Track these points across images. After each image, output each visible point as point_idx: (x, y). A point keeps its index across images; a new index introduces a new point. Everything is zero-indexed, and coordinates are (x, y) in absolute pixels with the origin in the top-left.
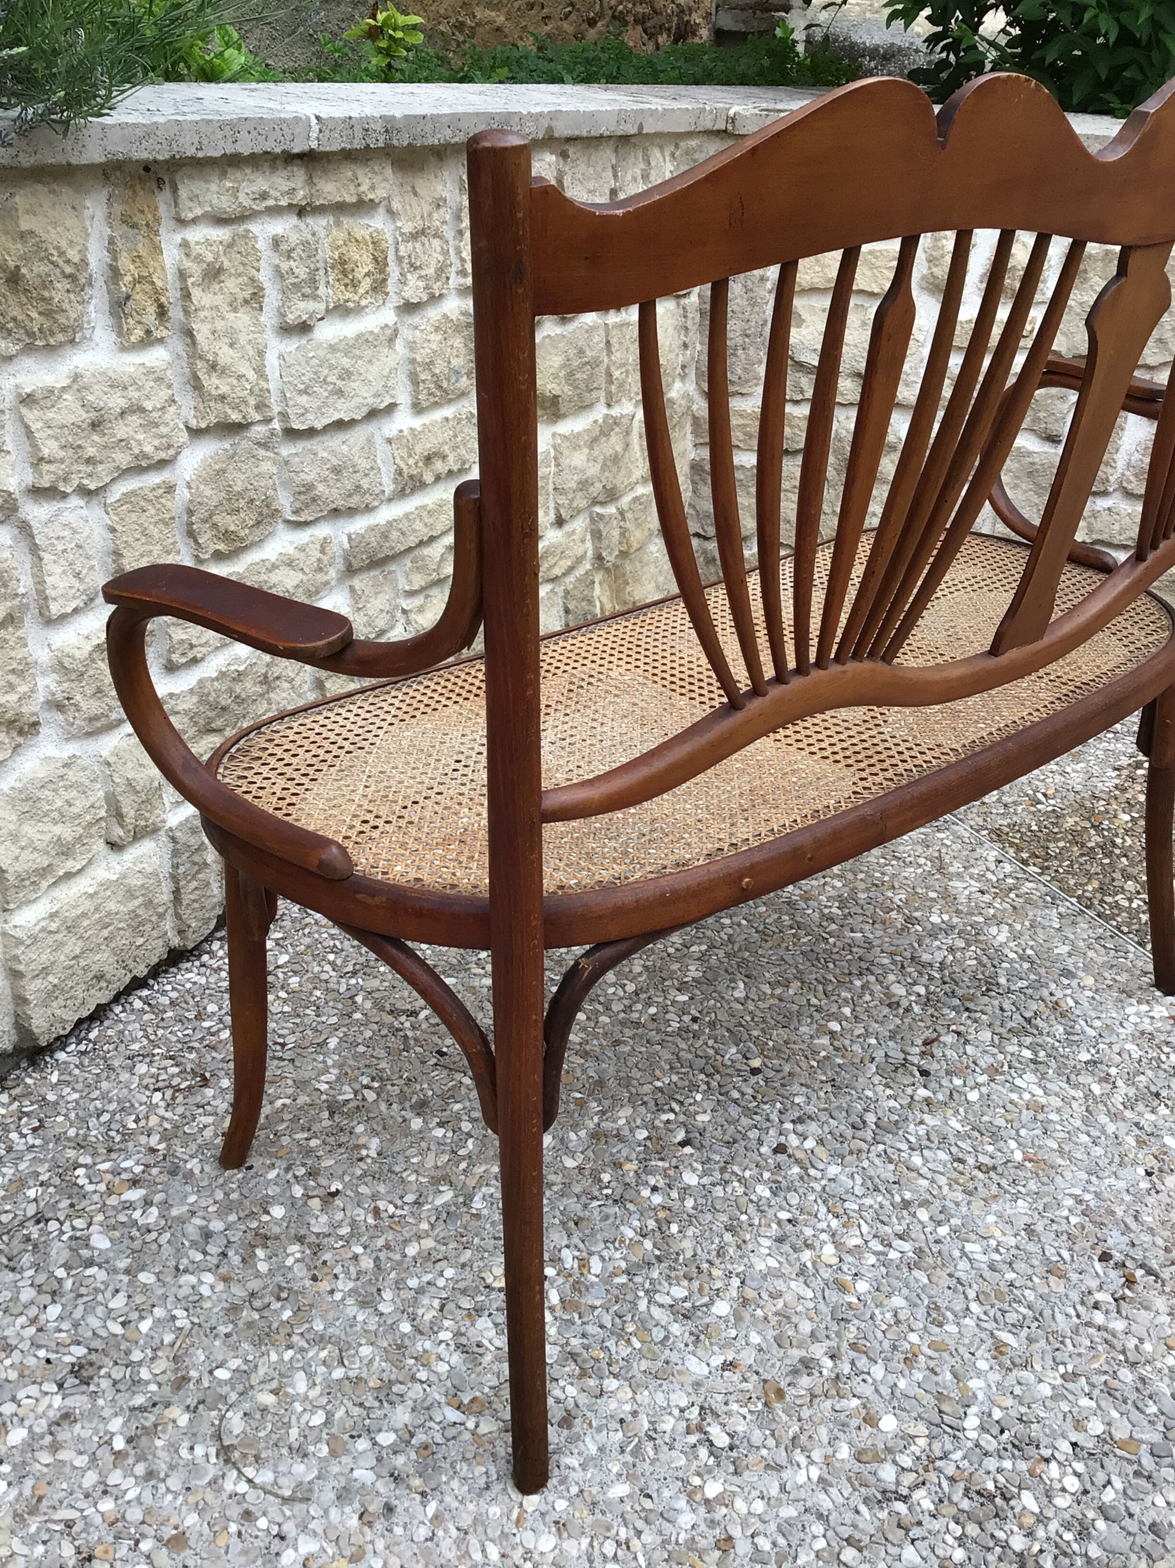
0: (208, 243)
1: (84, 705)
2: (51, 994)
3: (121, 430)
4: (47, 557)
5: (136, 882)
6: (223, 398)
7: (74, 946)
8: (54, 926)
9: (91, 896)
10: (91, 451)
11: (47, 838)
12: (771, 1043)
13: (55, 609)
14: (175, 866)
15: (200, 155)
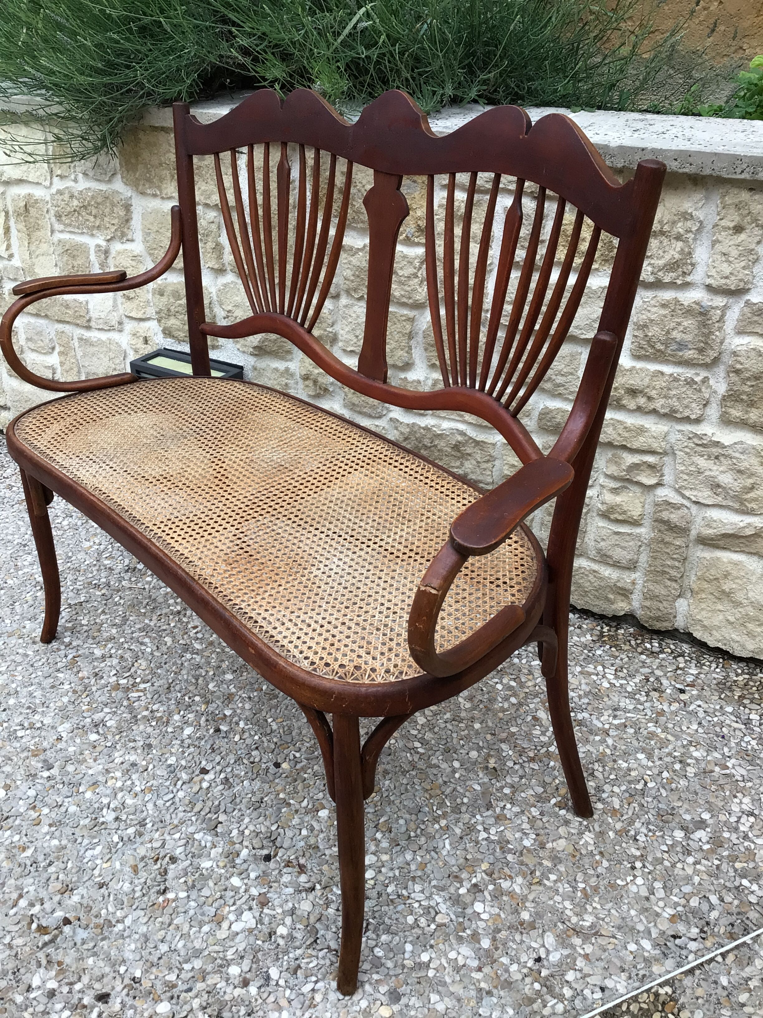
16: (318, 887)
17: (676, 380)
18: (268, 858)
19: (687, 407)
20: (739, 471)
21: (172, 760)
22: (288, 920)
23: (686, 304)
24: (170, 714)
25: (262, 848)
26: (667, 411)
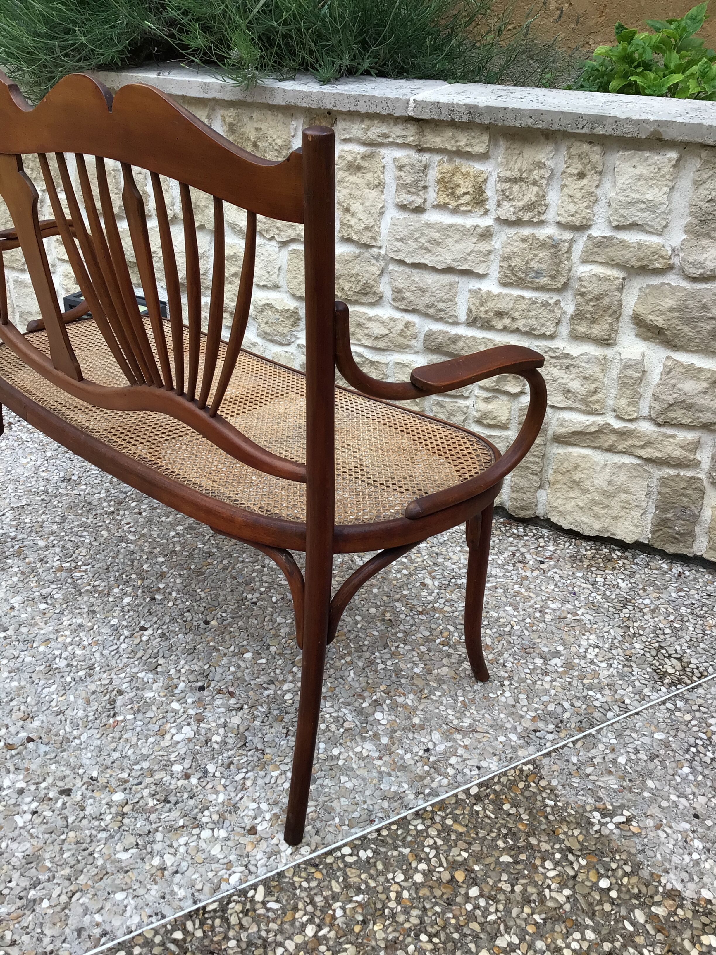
6: (351, 227)
16: (245, 706)
17: (534, 303)
18: (202, 688)
19: (543, 325)
20: (585, 378)
21: (115, 622)
22: (221, 731)
23: (541, 238)
24: (110, 588)
25: (197, 681)
26: (527, 329)
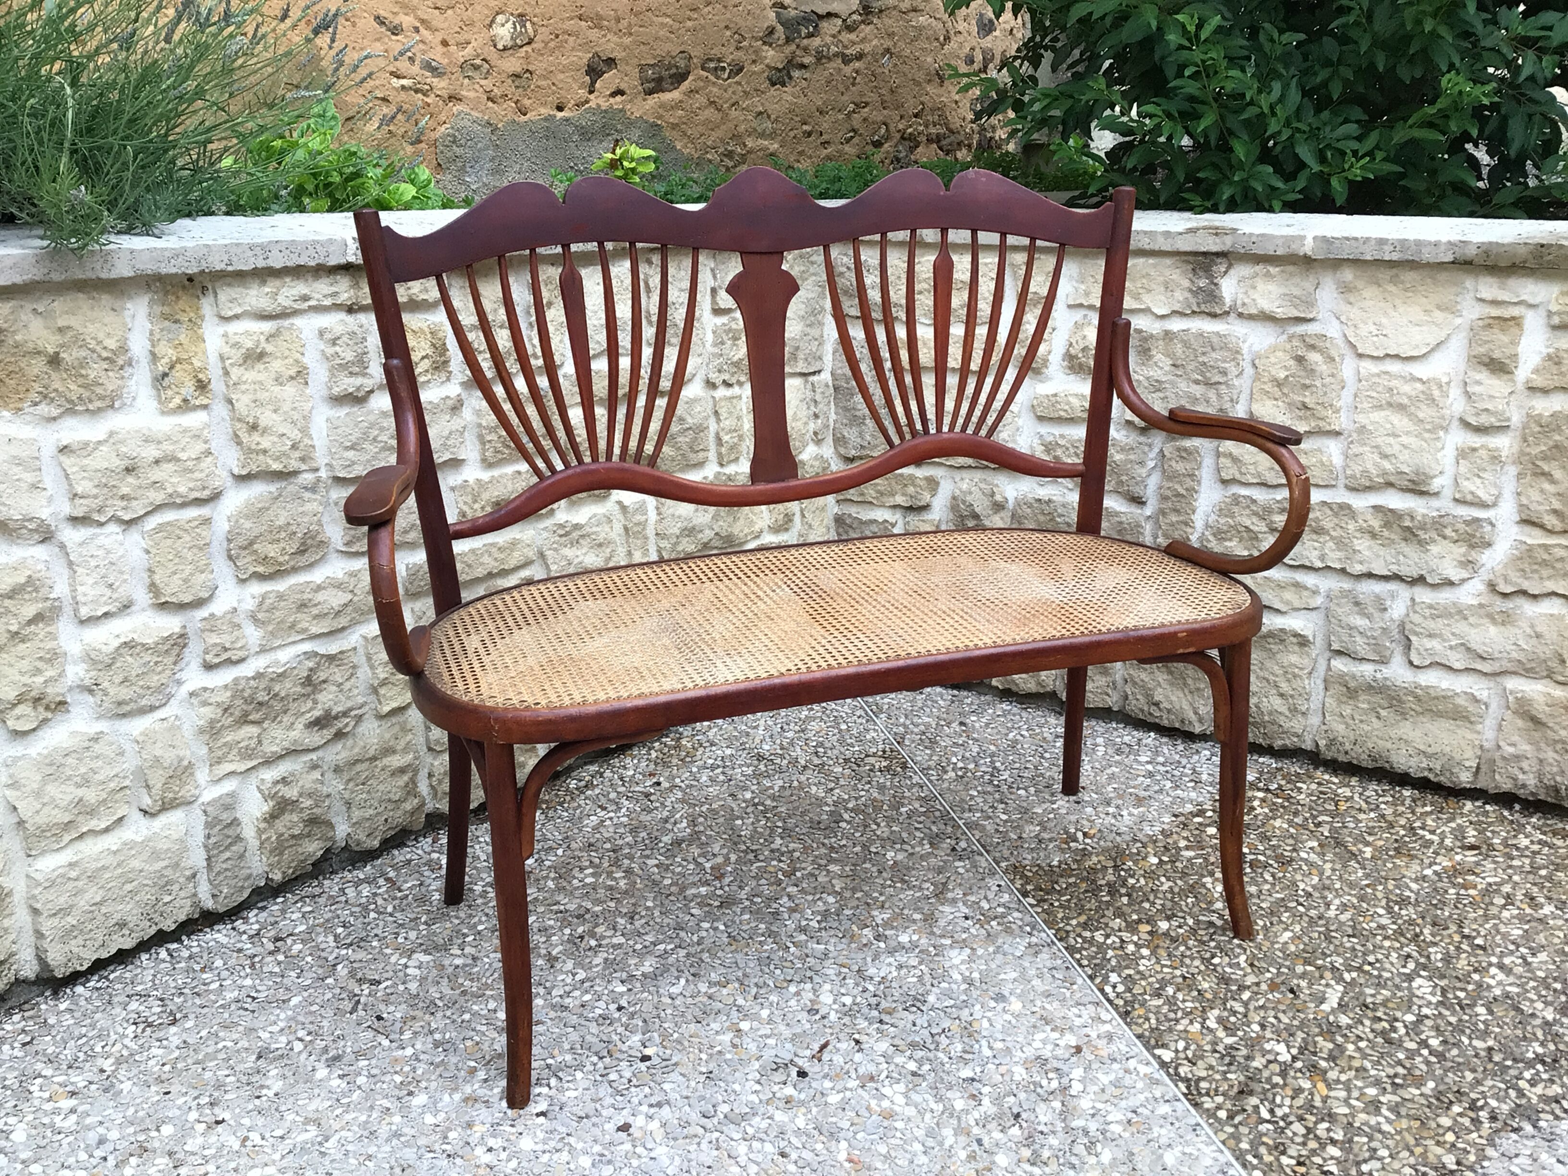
0: (247, 333)
1: (112, 691)
2: (68, 934)
3: (157, 474)
4: (80, 570)
5: (163, 845)
6: (265, 452)
7: (94, 894)
8: (73, 874)
9: (115, 853)
10: (125, 490)
11: (69, 798)
12: (676, 1035)
13: (84, 612)
14: (208, 837)
15: (230, 268)
